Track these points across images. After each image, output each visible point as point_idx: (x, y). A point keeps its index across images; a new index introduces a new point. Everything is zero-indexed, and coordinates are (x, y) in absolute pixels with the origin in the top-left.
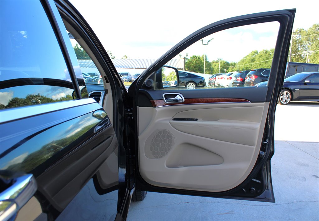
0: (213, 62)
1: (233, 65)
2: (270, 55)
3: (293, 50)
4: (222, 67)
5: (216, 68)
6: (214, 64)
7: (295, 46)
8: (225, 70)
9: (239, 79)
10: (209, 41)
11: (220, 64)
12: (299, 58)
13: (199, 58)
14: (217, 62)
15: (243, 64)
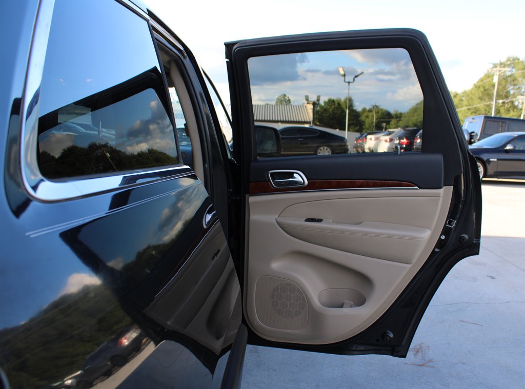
0: (364, 110)
1: (399, 117)
2: (462, 100)
3: (501, 93)
4: (378, 120)
5: (368, 122)
6: (365, 114)
7: (504, 87)
8: (384, 125)
9: (405, 141)
10: (356, 77)
11: (375, 115)
12: (510, 107)
13: (339, 104)
14: (370, 111)
15: (416, 115)
